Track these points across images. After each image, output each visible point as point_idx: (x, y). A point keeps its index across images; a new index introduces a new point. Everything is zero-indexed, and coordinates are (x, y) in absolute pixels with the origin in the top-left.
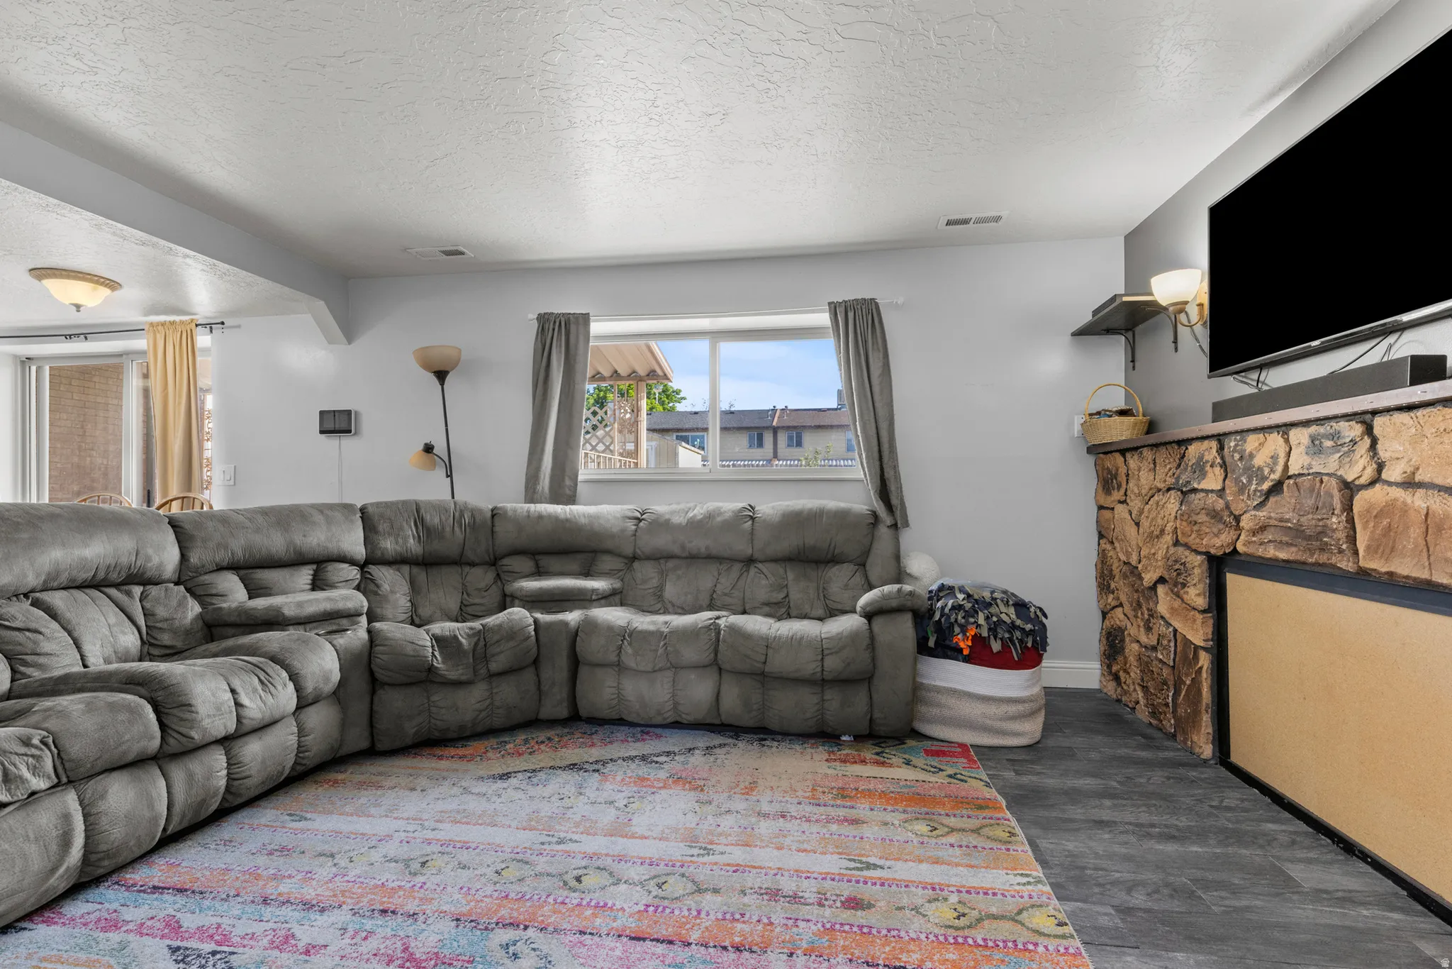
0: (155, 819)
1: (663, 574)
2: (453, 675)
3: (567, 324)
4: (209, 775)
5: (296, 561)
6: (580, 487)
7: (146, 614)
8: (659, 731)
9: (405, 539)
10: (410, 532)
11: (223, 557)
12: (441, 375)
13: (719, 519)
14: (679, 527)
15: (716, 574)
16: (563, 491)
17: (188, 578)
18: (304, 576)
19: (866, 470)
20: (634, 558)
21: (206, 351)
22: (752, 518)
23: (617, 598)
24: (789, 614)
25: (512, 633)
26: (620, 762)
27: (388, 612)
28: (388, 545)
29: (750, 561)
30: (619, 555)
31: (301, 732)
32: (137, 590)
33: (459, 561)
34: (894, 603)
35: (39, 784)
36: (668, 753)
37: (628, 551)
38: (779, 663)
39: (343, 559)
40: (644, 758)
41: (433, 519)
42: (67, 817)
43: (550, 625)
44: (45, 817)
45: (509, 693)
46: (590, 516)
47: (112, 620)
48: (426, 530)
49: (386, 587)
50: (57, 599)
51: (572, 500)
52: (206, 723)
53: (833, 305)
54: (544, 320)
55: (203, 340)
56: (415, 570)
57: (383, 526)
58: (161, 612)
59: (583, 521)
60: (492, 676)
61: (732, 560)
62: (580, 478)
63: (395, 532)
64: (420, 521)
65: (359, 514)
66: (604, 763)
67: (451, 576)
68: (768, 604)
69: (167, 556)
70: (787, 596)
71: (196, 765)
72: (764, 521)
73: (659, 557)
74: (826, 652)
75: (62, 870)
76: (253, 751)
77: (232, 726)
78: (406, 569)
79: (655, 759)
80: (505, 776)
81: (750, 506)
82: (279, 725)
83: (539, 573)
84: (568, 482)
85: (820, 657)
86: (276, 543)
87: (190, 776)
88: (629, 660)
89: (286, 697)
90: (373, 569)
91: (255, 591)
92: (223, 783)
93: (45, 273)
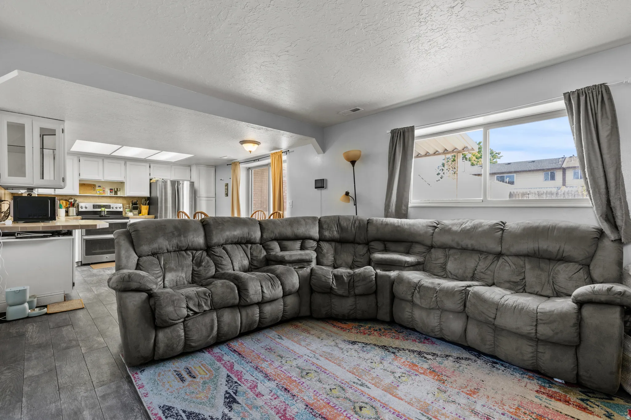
0: (237, 327)
1: (447, 257)
2: (340, 292)
3: (404, 132)
4: (253, 315)
5: (296, 238)
6: (409, 210)
7: (251, 254)
8: (434, 340)
9: (333, 231)
10: (335, 229)
11: (272, 236)
12: (353, 163)
13: (480, 229)
14: (455, 233)
15: (477, 260)
16: (402, 212)
17: (264, 243)
18: (298, 244)
19: (593, 201)
20: (432, 247)
21: (285, 161)
22: (503, 230)
23: (421, 267)
24: (524, 289)
25: (365, 278)
26: (407, 351)
27: (325, 261)
28: (327, 234)
29: (499, 255)
30: (423, 245)
31: (285, 305)
32: (250, 246)
33: (353, 242)
34: (603, 298)
35: (206, 308)
36: (434, 354)
37: (428, 242)
38: (503, 321)
39: (311, 238)
40: (420, 353)
41: (344, 224)
42: (213, 320)
43: (382, 276)
44: (207, 319)
45: (364, 304)
46: (410, 225)
47: (242, 255)
48: (341, 228)
49: (325, 251)
50: (229, 247)
51: (406, 216)
52: (252, 297)
53: (567, 95)
54: (393, 132)
55: (284, 157)
56: (337, 244)
57: (325, 226)
58: (255, 254)
59: (406, 227)
60: (356, 295)
61: (488, 253)
62: (410, 205)
63: (330, 229)
64: (339, 225)
65: (318, 221)
66: (399, 350)
67: (350, 247)
68: (509, 282)
69: (257, 235)
70: (524, 278)
71: (250, 311)
72: (510, 232)
73: (445, 247)
74: (539, 321)
75: (211, 337)
76: (268, 309)
77: (260, 299)
78: (333, 244)
79: (425, 355)
80: (354, 343)
81: (502, 222)
82: (276, 302)
83: (386, 250)
84: (404, 208)
85: (535, 324)
86: (288, 232)
87: (247, 314)
88: (417, 301)
89: (279, 291)
90: (323, 244)
91: (283, 249)
92: (258, 319)
93: (243, 142)
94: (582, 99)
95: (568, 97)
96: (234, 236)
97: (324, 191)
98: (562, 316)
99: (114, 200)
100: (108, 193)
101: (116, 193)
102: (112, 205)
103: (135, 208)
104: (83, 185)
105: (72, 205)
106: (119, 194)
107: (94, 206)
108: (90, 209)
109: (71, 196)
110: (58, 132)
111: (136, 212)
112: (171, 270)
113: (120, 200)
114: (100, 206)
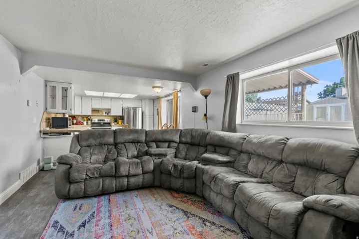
0: (113, 187)
1: (250, 159)
2: (175, 175)
3: (233, 77)
4: (123, 182)
5: (165, 141)
6: (236, 126)
7: (139, 149)
9: (187, 138)
10: (188, 136)
11: (151, 139)
12: (206, 97)
13: (269, 142)
14: (254, 144)
15: (266, 164)
16: (232, 128)
17: (147, 143)
18: (167, 144)
20: (242, 152)
22: (285, 144)
24: (292, 189)
26: (197, 218)
27: (179, 155)
28: (183, 139)
29: (281, 162)
30: (236, 150)
31: (143, 179)
32: (139, 144)
33: (199, 145)
35: (96, 175)
36: (214, 223)
37: (239, 149)
39: (174, 142)
41: (194, 134)
42: (100, 182)
43: (199, 168)
44: (96, 181)
45: (188, 184)
46: (229, 137)
47: (134, 149)
48: (192, 136)
49: (181, 149)
51: (234, 130)
52: (121, 172)
53: (339, 40)
54: (228, 77)
55: (179, 94)
56: (190, 146)
57: (183, 135)
58: (141, 148)
59: (227, 138)
60: (184, 178)
61: (273, 160)
62: (237, 123)
63: (185, 137)
65: (179, 133)
66: (194, 215)
67: (196, 148)
69: (143, 138)
70: (294, 181)
71: (121, 180)
73: (249, 153)
74: (271, 216)
75: (98, 190)
76: (132, 180)
77: (127, 174)
78: (188, 145)
80: (171, 206)
81: (287, 138)
82: (138, 176)
83: (215, 152)
84: (233, 125)
85: (268, 217)
86: (160, 137)
87: (120, 181)
88: (212, 187)
90: (180, 144)
91: (158, 147)
92: (126, 184)
93: (153, 87)
94: (351, 42)
95: (339, 42)
96: (129, 139)
97: (196, 113)
98: (286, 215)
99: (107, 117)
100: (104, 114)
101: (108, 114)
102: (106, 120)
103: (116, 121)
104: (94, 110)
105: (89, 120)
106: (109, 115)
107: (98, 120)
108: (97, 121)
109: (89, 116)
110: (69, 89)
111: (116, 123)
112: (95, 154)
113: (109, 117)
114: (100, 120)
